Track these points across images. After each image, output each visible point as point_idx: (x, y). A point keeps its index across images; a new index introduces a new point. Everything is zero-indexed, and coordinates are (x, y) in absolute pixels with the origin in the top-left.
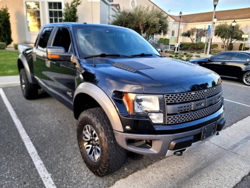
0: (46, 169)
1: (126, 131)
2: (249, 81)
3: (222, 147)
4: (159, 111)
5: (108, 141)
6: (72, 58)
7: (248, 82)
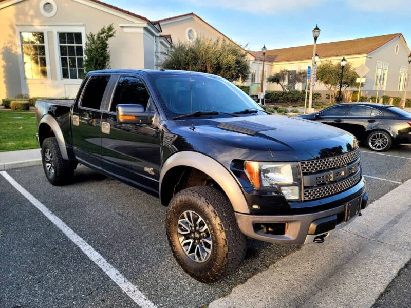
0: (127, 280)
1: (253, 212)
2: (377, 145)
3: (361, 235)
4: (293, 183)
5: (225, 229)
6: (153, 119)
7: (375, 146)
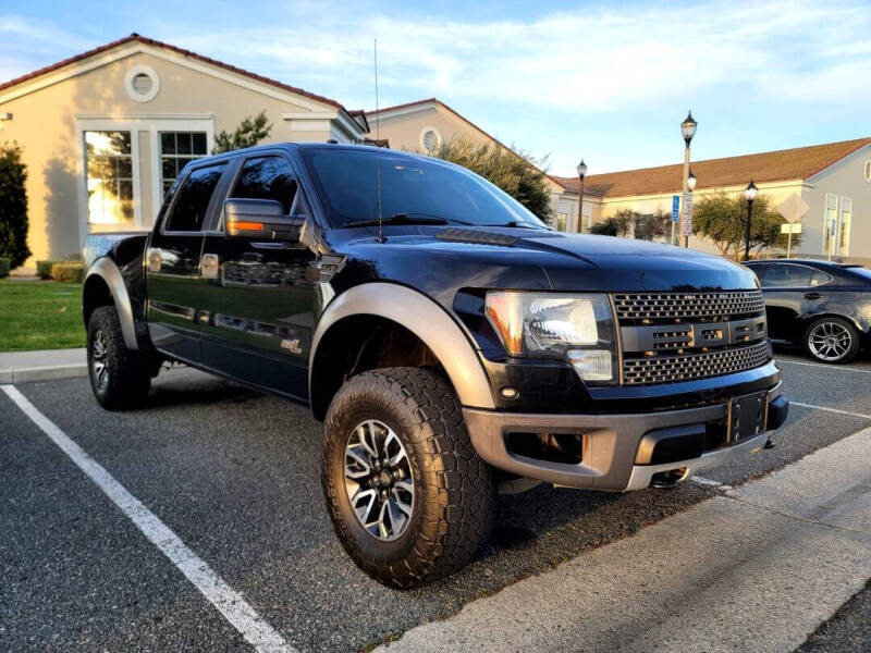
1: (504, 406)
2: (826, 348)
3: (783, 512)
4: (599, 343)
5: (443, 451)
6: (303, 231)
7: (823, 352)
